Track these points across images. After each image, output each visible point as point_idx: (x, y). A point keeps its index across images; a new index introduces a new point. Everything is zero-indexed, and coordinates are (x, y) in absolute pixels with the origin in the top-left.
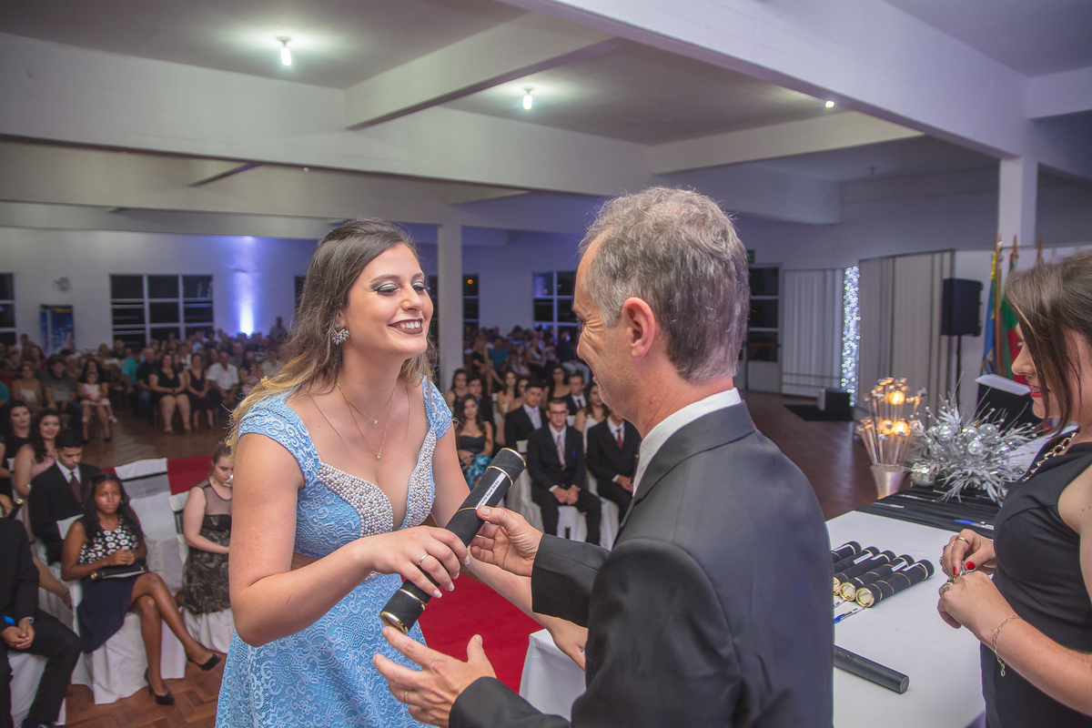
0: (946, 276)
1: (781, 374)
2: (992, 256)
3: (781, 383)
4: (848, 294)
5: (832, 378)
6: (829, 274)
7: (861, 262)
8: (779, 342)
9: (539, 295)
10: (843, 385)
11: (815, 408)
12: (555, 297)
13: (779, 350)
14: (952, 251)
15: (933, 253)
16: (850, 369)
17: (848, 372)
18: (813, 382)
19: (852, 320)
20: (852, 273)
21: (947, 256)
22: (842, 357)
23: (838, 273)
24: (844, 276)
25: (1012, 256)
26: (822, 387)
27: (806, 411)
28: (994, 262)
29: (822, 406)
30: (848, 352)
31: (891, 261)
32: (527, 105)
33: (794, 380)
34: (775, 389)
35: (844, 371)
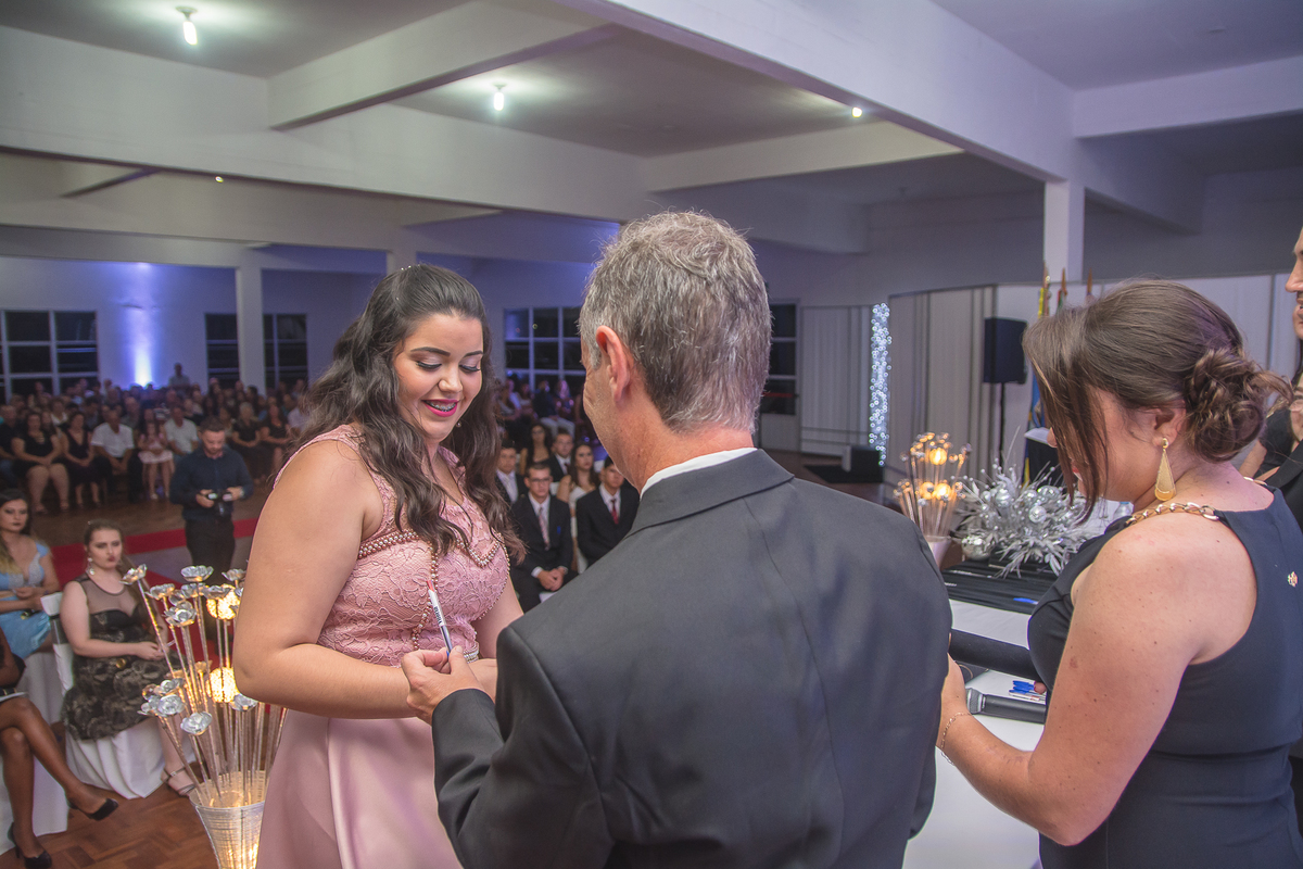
0: (988, 315)
1: (800, 429)
2: (1039, 293)
3: (800, 440)
4: (875, 334)
5: (858, 433)
6: (854, 312)
7: (891, 300)
8: (797, 392)
9: (512, 337)
10: (871, 441)
11: (839, 469)
12: (531, 339)
13: (797, 401)
14: (994, 286)
15: (973, 288)
16: (879, 422)
17: (877, 426)
18: (837, 438)
19: (880, 368)
20: (881, 312)
21: (988, 292)
22: (869, 408)
23: (865, 312)
24: (871, 315)
25: (1060, 293)
26: (848, 444)
27: (830, 472)
28: (1041, 299)
29: (847, 466)
30: (877, 403)
31: (925, 297)
32: (499, 105)
33: (815, 436)
34: (792, 447)
35: (872, 425)
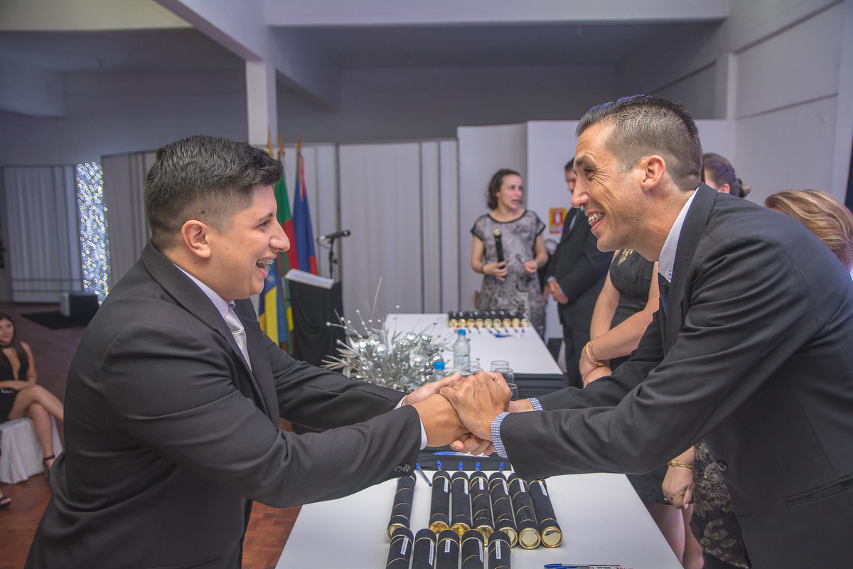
1: (10, 280)
3: (11, 291)
4: (83, 191)
5: (71, 280)
6: (58, 171)
7: (104, 161)
8: (4, 246)
10: (86, 287)
11: (59, 314)
13: (6, 255)
17: (89, 273)
18: (50, 286)
22: (80, 258)
23: (69, 170)
24: (75, 173)
25: (279, 153)
26: (62, 291)
27: (49, 318)
29: (66, 310)
30: (88, 252)
31: (140, 157)
33: (27, 286)
35: (86, 273)
